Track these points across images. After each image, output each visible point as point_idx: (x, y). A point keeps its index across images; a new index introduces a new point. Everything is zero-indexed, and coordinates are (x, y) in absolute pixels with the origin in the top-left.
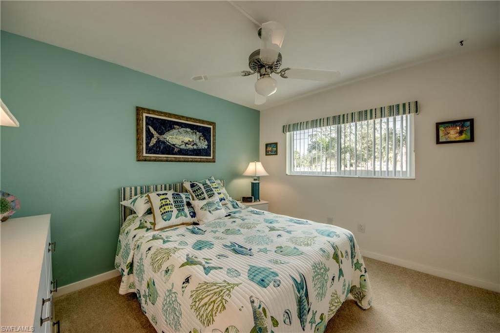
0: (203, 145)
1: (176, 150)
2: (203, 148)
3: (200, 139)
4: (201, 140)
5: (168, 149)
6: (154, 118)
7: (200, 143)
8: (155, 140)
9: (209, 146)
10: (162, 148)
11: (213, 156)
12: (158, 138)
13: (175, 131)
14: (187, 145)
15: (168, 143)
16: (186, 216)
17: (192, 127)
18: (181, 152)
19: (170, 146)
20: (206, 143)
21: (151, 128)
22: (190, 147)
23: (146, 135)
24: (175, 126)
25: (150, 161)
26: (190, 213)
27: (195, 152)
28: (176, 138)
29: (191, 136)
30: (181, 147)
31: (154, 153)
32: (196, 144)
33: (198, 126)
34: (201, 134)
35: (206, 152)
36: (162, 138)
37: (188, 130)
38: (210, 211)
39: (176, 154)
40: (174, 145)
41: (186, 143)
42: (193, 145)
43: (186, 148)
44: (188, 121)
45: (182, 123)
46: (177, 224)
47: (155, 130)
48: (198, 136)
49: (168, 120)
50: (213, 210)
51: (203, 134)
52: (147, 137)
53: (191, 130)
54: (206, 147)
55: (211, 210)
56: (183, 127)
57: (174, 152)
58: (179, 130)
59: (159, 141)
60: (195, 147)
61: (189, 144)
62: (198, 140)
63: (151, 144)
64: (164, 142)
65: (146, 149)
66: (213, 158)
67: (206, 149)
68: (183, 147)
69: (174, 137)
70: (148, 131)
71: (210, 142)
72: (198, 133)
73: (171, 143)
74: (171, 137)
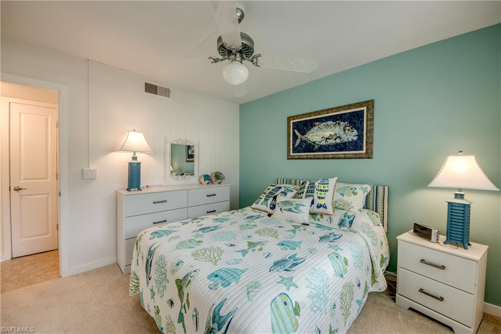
0: (351, 136)
1: (316, 147)
2: (350, 140)
3: (344, 130)
4: (347, 131)
5: (309, 147)
6: (298, 122)
7: (345, 135)
8: (299, 141)
9: (360, 137)
10: (304, 147)
11: (367, 150)
12: (301, 139)
13: (315, 128)
14: (328, 140)
15: (309, 142)
16: (267, 206)
17: (334, 119)
18: (322, 149)
19: (311, 144)
20: (355, 132)
21: (296, 131)
22: (332, 141)
23: (293, 138)
24: (315, 124)
25: (295, 159)
26: (271, 204)
27: (338, 147)
28: (316, 135)
29: (333, 128)
30: (321, 143)
31: (298, 152)
32: (340, 137)
33: (342, 114)
34: (347, 123)
35: (356, 145)
36: (304, 138)
37: (330, 123)
38: (281, 209)
39: (316, 151)
40: (314, 142)
41: (328, 138)
42: (335, 139)
43: (326, 144)
44: (328, 113)
45: (323, 118)
46: (261, 209)
47: (299, 132)
48: (342, 127)
49: (309, 120)
50: (284, 210)
51: (349, 123)
52: (293, 140)
53: (333, 122)
54: (355, 138)
55: (283, 208)
56: (324, 122)
57: (314, 150)
58: (319, 126)
59: (302, 141)
60: (338, 141)
61: (330, 139)
62: (342, 132)
63: (296, 145)
64: (306, 142)
65: (293, 150)
66: (367, 152)
67: (356, 142)
68: (323, 143)
69: (314, 134)
70: (294, 134)
71: (363, 130)
72: (342, 123)
73: (312, 141)
74: (312, 135)
